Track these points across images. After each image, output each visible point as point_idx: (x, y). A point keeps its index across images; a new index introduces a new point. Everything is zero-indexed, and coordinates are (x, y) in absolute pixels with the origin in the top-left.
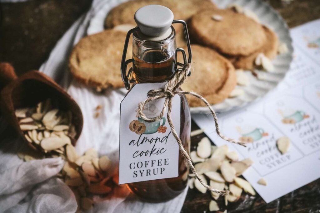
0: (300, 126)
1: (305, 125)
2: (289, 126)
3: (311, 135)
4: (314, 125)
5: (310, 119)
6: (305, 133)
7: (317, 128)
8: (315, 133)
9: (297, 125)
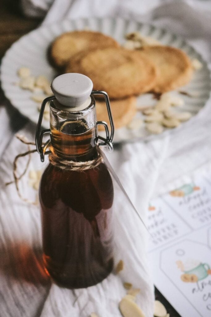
0: (189, 199)
1: (195, 197)
2: (177, 200)
3: (201, 209)
4: (204, 198)
5: (200, 192)
6: (195, 207)
7: (207, 201)
8: (205, 206)
9: (186, 198)
